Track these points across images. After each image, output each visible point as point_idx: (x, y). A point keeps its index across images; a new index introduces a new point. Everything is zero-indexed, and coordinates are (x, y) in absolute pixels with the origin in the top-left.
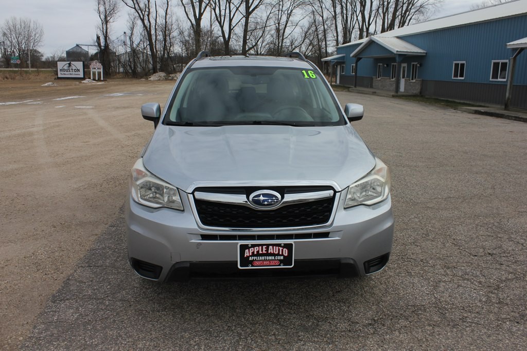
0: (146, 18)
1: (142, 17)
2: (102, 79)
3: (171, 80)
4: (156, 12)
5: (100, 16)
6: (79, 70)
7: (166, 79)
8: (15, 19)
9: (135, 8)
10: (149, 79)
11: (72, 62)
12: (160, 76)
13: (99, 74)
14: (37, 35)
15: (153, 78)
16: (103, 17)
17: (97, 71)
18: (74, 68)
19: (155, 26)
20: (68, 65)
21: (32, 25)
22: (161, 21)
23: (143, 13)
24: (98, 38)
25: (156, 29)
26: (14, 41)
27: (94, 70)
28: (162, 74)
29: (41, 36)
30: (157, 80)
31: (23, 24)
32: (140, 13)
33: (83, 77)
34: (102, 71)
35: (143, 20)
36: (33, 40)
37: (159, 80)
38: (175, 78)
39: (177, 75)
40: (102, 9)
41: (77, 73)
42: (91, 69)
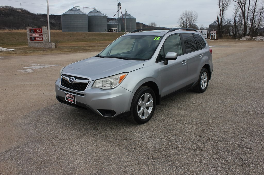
0: (243, 7)
1: (241, 7)
2: (215, 39)
3: (253, 40)
4: (250, 3)
5: (220, 8)
6: (205, 34)
7: (250, 40)
8: (187, 11)
9: (238, 2)
10: (240, 40)
11: (203, 31)
12: (247, 38)
13: (214, 36)
14: (195, 18)
15: (242, 39)
16: (221, 8)
17: (213, 35)
18: (203, 33)
19: (248, 11)
20: (201, 32)
21: (193, 14)
22: (252, 8)
23: (242, 5)
24: (218, 18)
25: (248, 12)
26: (185, 21)
27: (212, 34)
28: (248, 37)
29: (197, 18)
30: (245, 40)
31: (189, 13)
32: (241, 5)
33: (207, 37)
34: (216, 35)
35: (242, 8)
36: (193, 20)
37: (246, 40)
38: (256, 39)
39: (257, 37)
40: (221, 4)
41: (204, 36)
42: (211, 34)
